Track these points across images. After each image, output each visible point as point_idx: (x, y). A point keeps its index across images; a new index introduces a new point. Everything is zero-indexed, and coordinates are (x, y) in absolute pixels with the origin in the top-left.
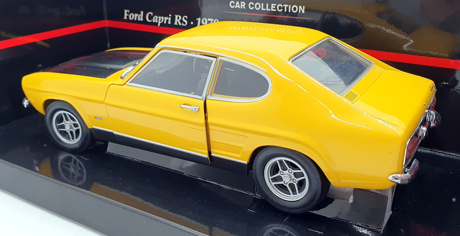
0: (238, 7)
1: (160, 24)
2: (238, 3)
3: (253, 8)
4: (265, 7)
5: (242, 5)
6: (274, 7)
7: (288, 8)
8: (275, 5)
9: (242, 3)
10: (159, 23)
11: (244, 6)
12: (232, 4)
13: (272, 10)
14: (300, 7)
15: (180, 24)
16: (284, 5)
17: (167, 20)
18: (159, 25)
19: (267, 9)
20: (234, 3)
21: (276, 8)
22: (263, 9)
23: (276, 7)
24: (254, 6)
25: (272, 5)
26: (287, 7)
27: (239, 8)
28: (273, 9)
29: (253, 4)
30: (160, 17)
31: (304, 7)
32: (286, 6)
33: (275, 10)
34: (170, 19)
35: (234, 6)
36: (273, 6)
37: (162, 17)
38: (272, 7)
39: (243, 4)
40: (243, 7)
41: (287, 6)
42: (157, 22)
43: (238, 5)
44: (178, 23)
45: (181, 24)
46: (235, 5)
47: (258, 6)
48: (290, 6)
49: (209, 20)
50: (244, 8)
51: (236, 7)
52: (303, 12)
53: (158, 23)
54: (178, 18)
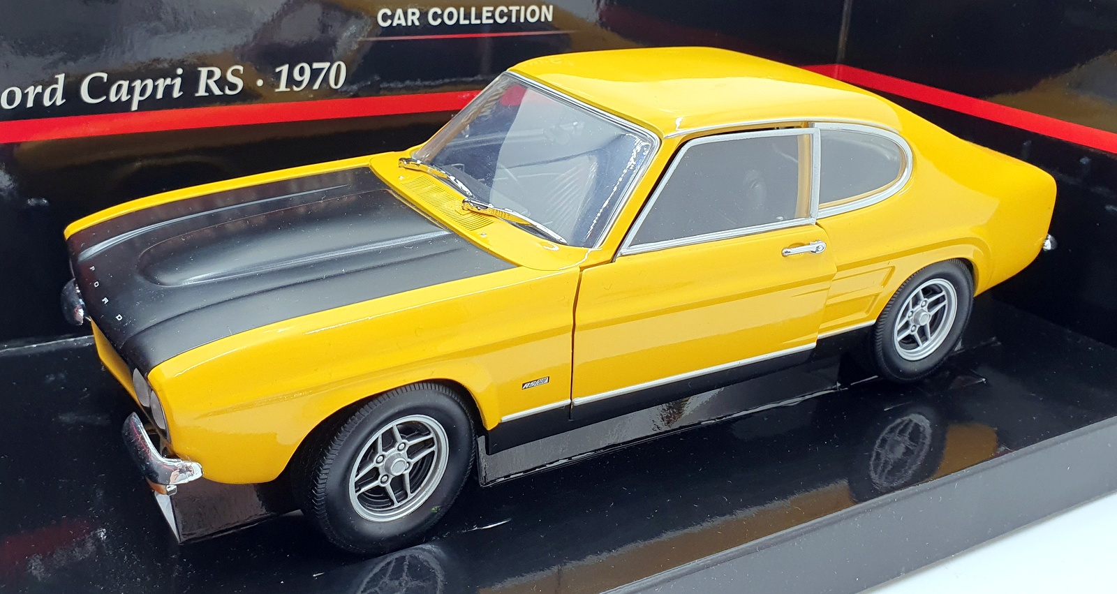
0: (399, 22)
1: (139, 101)
2: (399, 12)
3: (439, 21)
4: (467, 16)
5: (410, 17)
6: (490, 14)
7: (518, 12)
8: (492, 9)
9: (410, 11)
10: (137, 98)
11: (415, 18)
12: (385, 17)
13: (485, 21)
14: (544, 8)
15: (217, 92)
16: (511, 8)
17: (169, 89)
18: (135, 107)
19: (474, 21)
20: (389, 13)
21: (493, 17)
22: (462, 22)
23: (493, 12)
24: (441, 16)
25: (485, 9)
26: (517, 10)
27: (404, 24)
28: (488, 18)
29: (439, 12)
30: (138, 84)
31: (551, 7)
32: (514, 9)
33: (491, 21)
34: (178, 81)
35: (389, 22)
36: (487, 11)
37: (149, 82)
38: (485, 14)
39: (413, 14)
40: (413, 21)
41: (518, 8)
42: (125, 98)
43: (399, 19)
44: (208, 89)
45: (222, 89)
46: (392, 17)
47: (450, 16)
48: (523, 8)
49: (316, 66)
50: (417, 23)
51: (394, 24)
52: (550, 19)
53: (130, 102)
54: (210, 75)
